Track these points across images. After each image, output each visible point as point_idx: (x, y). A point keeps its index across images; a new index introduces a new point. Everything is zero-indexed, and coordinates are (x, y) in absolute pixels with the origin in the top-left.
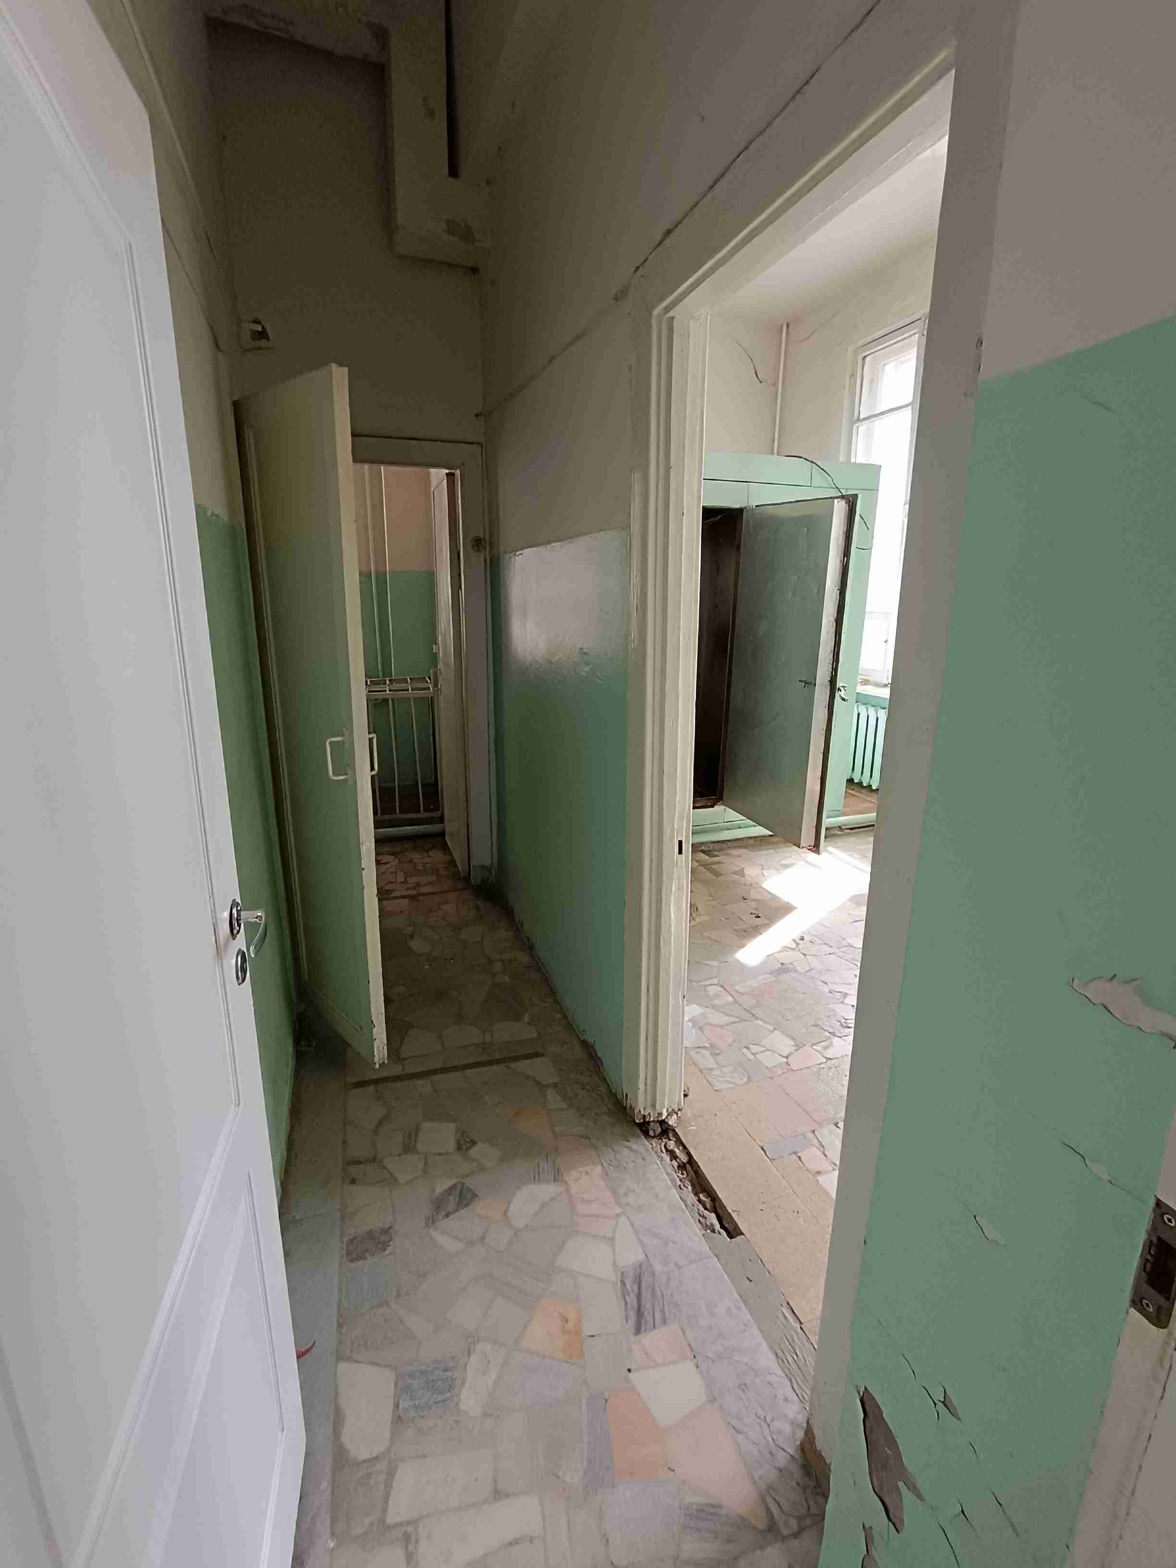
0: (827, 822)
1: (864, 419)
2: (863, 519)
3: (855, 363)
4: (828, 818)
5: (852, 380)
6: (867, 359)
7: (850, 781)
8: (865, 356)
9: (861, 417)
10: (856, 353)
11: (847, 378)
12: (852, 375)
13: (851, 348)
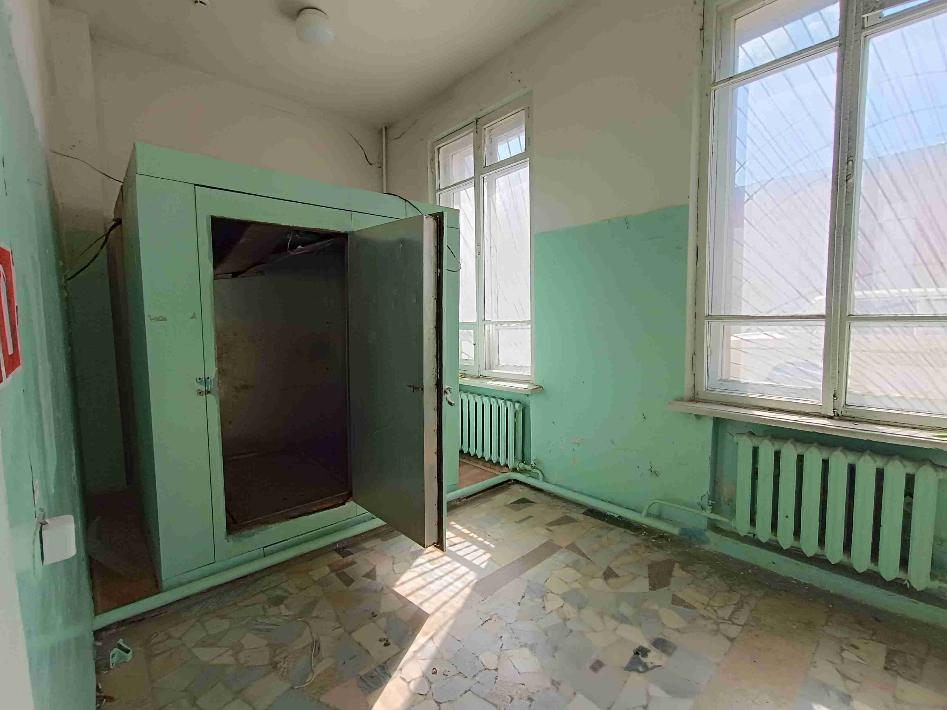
0: (447, 497)
1: (443, 189)
2: (450, 249)
3: (433, 152)
4: (448, 493)
5: (432, 163)
6: (441, 150)
7: (461, 452)
8: (439, 148)
9: (441, 188)
10: (433, 147)
11: (429, 162)
12: (432, 160)
13: (429, 142)
